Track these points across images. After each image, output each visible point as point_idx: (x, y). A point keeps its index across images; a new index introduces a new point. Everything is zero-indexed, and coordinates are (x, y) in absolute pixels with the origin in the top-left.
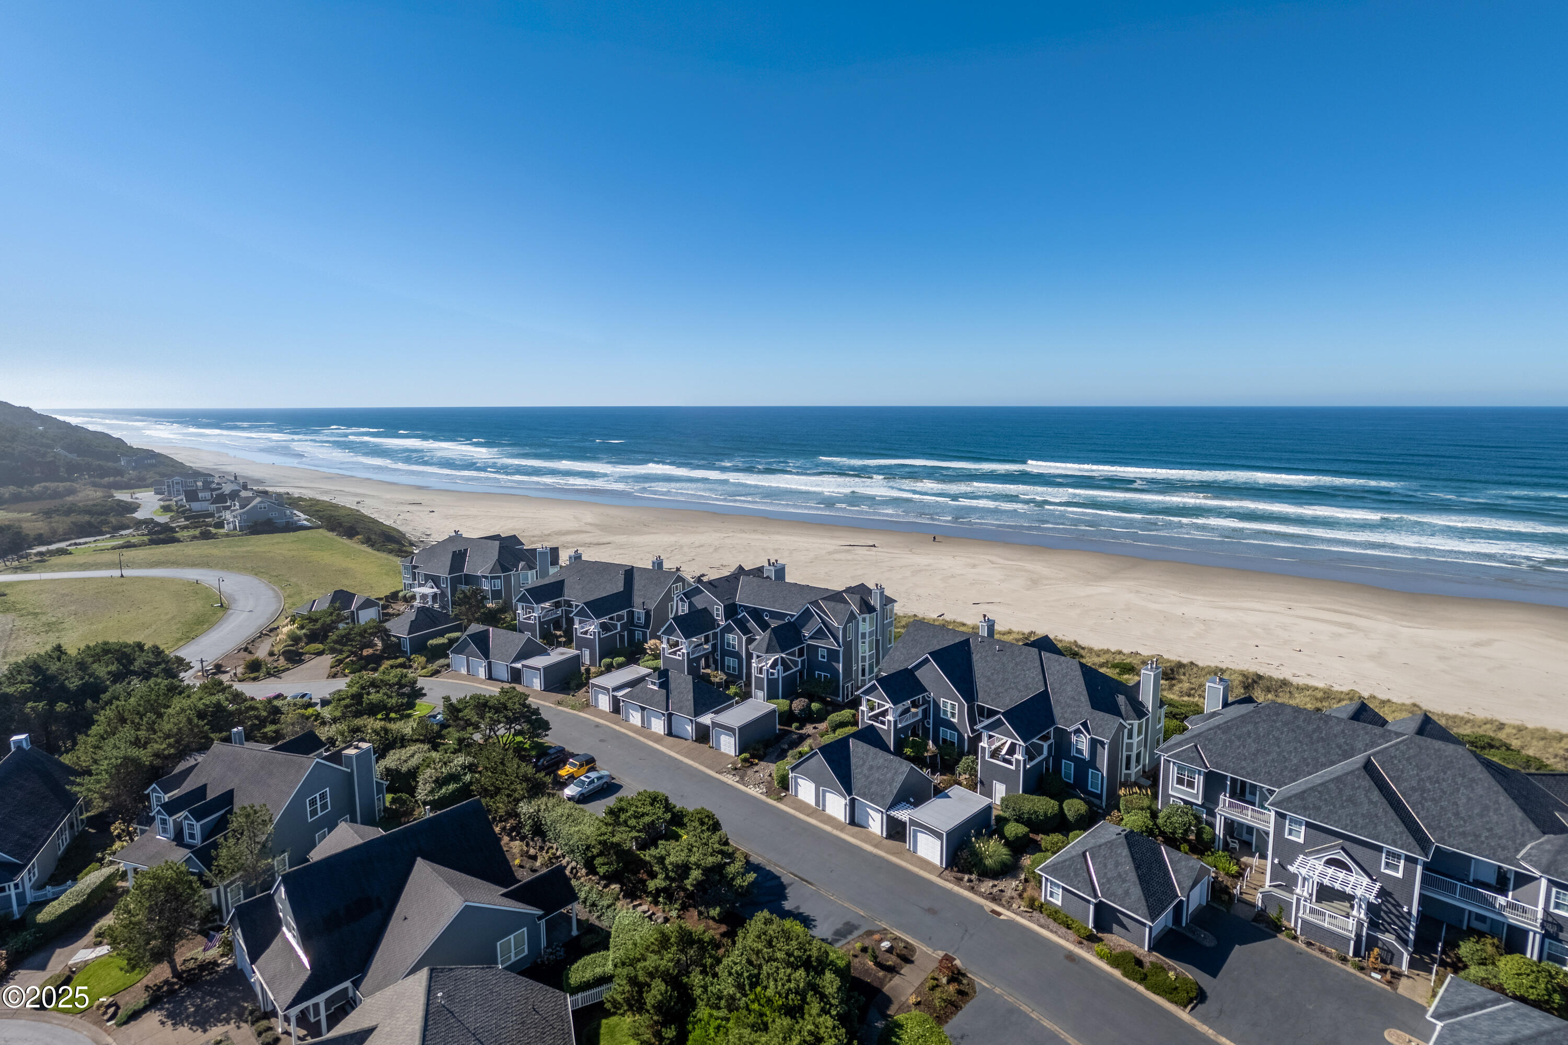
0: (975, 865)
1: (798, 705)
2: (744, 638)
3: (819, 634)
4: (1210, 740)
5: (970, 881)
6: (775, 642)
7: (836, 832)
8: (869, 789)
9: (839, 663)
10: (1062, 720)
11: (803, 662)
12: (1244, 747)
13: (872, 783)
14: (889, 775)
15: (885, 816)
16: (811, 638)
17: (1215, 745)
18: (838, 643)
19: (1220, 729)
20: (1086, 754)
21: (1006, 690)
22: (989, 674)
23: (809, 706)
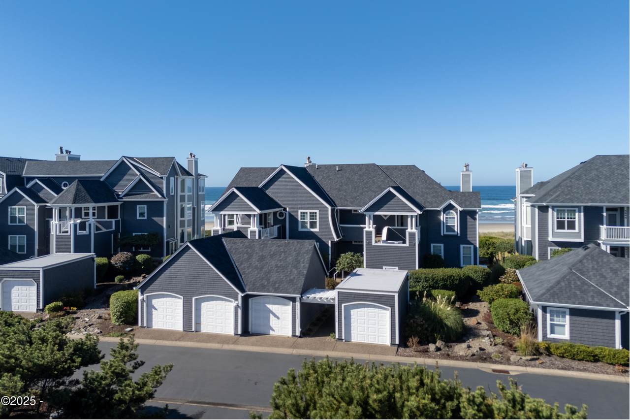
0: (434, 331)
1: (119, 258)
2: (36, 206)
3: (139, 187)
4: (571, 186)
5: (438, 349)
6: (84, 192)
7: (226, 347)
8: (268, 280)
9: (163, 217)
10: (427, 204)
11: (117, 223)
12: (602, 184)
13: (269, 272)
14: (290, 259)
15: (298, 304)
16: (126, 195)
17: (578, 188)
18: (162, 194)
19: (572, 178)
20: (457, 229)
21: (361, 194)
22: (338, 186)
23: (133, 259)
